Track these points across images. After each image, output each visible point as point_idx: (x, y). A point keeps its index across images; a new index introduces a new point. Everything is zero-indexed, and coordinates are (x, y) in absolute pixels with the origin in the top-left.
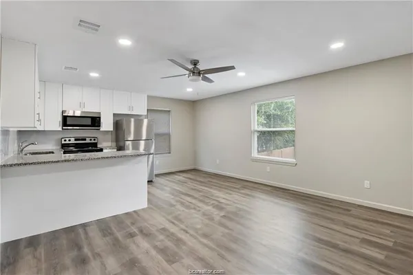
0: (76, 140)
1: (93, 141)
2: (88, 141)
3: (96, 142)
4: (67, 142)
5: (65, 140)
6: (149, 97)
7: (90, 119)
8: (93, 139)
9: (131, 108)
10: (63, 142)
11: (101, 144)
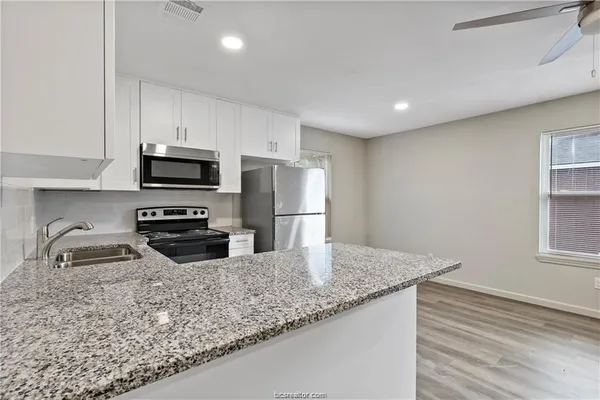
0: (166, 213)
1: (199, 216)
2: (190, 215)
3: (205, 216)
4: (149, 218)
5: (145, 214)
6: (304, 128)
7: (199, 166)
8: (199, 211)
9: (273, 146)
10: (141, 218)
11: (214, 221)
